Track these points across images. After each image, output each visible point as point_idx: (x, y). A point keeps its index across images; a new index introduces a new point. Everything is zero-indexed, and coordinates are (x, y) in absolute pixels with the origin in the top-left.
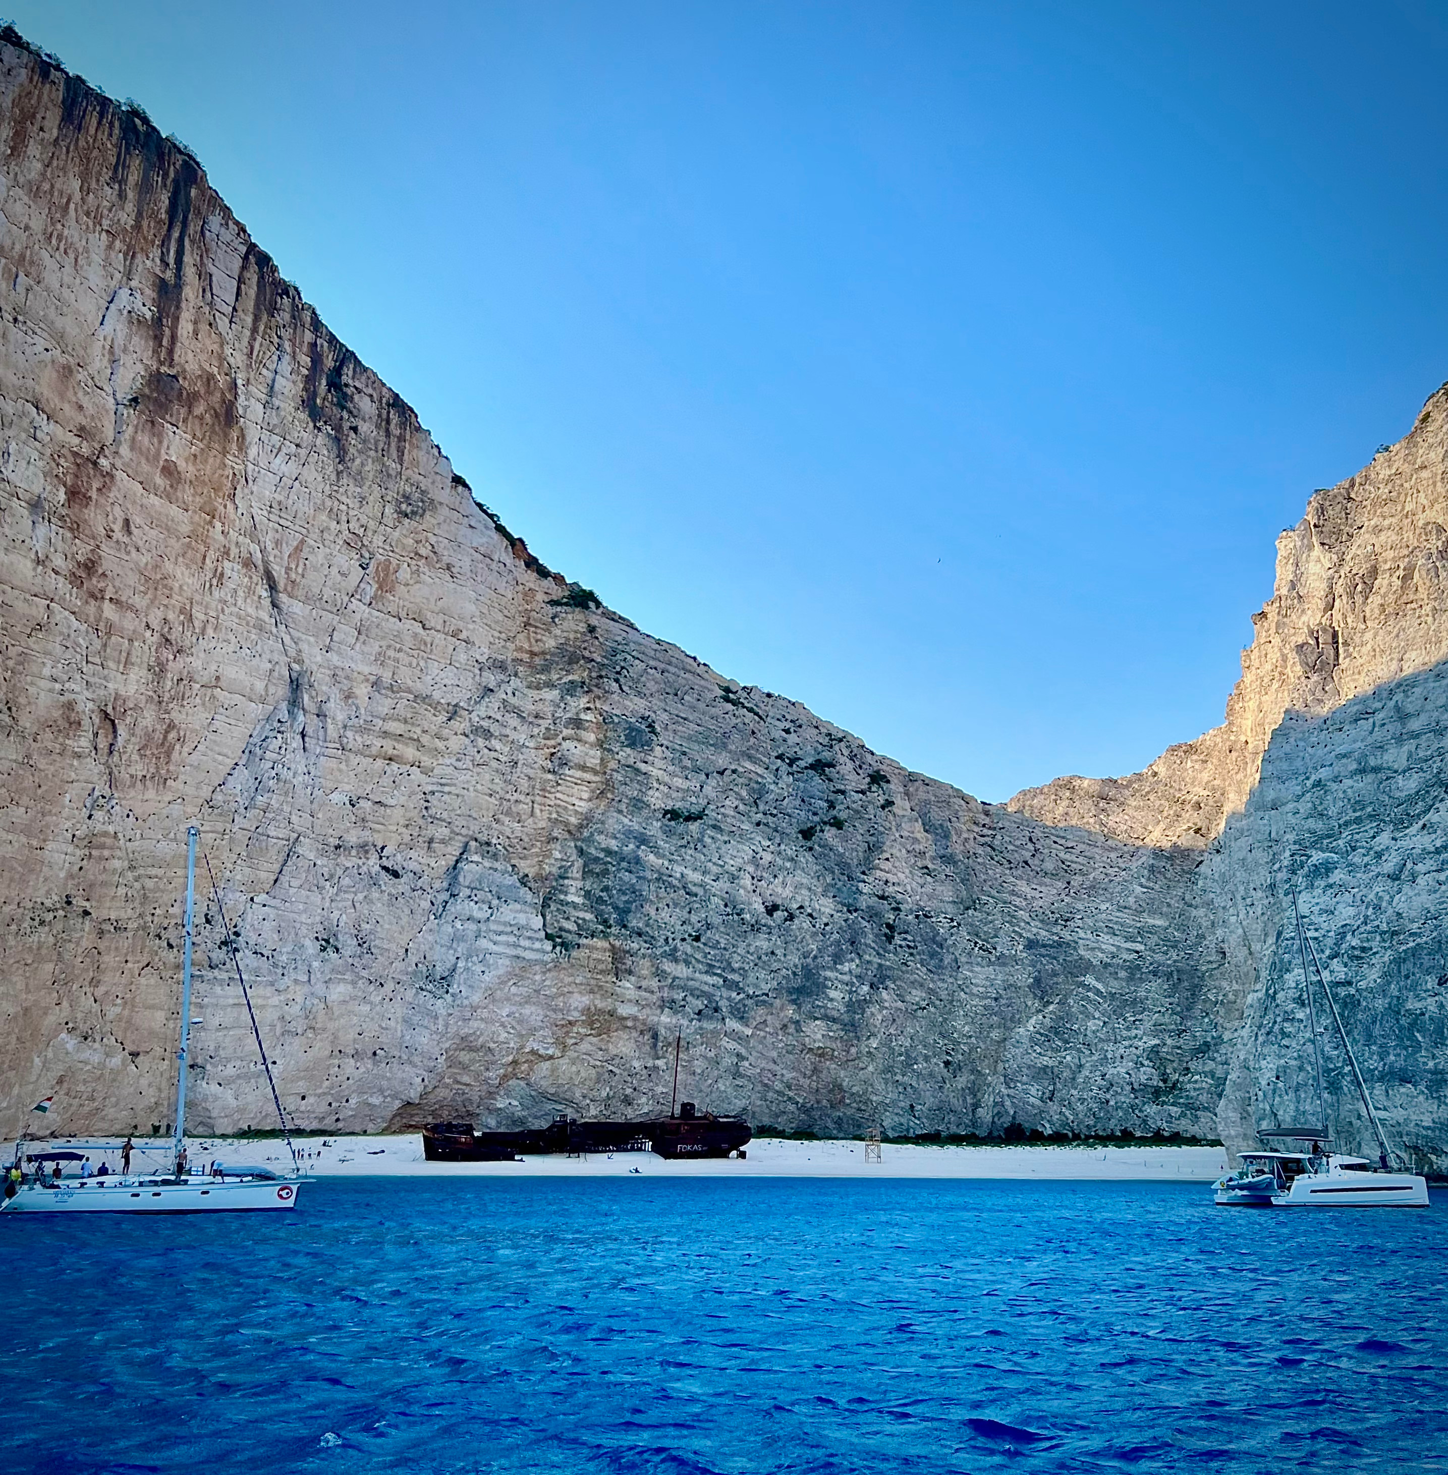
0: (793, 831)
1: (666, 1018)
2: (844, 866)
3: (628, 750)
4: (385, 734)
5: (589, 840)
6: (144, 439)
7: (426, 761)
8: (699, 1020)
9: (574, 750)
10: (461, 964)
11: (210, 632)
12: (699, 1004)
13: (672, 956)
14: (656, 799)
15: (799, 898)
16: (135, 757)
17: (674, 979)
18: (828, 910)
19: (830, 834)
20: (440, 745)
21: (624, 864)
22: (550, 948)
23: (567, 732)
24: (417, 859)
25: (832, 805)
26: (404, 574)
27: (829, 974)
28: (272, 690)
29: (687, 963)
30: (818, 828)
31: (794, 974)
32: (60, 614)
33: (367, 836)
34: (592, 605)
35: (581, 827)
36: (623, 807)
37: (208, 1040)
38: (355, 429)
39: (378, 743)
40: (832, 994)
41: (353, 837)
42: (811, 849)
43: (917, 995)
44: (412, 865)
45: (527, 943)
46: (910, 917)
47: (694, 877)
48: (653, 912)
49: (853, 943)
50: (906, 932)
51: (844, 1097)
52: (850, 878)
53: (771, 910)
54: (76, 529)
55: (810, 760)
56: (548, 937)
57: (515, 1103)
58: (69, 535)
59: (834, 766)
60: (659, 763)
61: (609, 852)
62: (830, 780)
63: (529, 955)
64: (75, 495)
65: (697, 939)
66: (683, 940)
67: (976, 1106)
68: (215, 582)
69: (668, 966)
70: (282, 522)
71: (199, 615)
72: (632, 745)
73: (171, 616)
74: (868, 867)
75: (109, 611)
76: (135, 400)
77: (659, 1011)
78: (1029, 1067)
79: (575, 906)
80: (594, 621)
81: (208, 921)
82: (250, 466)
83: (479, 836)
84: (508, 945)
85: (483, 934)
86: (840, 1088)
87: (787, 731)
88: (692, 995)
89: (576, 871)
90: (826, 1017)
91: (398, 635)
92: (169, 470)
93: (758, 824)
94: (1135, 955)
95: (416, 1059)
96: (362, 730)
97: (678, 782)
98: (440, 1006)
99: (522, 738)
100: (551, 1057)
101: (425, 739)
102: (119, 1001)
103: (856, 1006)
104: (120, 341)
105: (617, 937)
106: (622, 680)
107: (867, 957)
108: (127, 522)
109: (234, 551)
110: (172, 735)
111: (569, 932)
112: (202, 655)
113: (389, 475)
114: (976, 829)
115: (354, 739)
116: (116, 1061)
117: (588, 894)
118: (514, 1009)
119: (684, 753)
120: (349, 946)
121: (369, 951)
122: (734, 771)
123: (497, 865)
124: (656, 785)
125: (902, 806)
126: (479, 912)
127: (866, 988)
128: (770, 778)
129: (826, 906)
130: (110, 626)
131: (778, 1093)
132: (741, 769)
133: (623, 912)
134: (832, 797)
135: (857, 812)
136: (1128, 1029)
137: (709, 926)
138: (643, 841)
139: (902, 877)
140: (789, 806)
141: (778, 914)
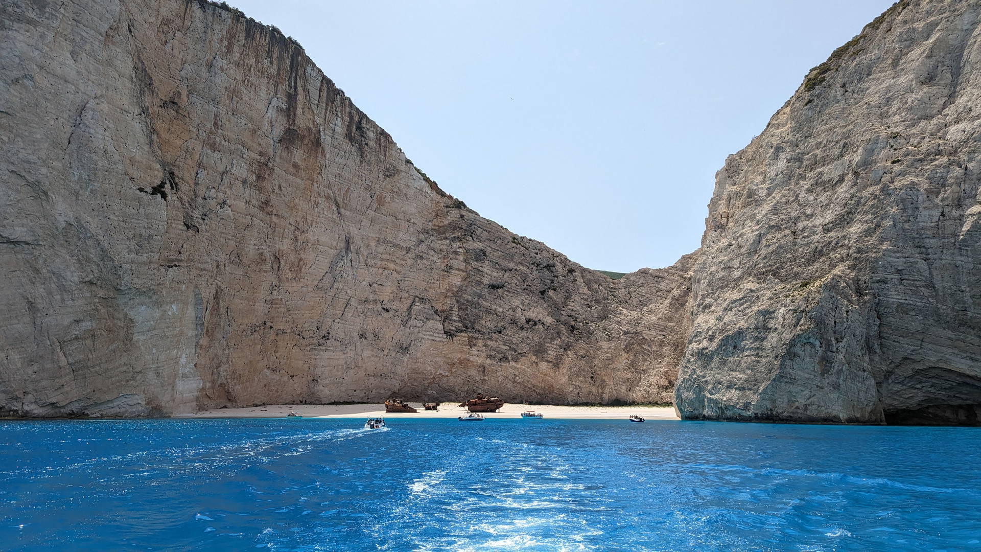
0: (537, 292)
1: (488, 361)
2: (555, 304)
3: (475, 263)
4: (382, 260)
5: (461, 296)
6: (285, 154)
7: (398, 268)
8: (500, 362)
9: (455, 263)
10: (412, 343)
11: (314, 224)
12: (500, 356)
13: (491, 339)
14: (486, 281)
15: (539, 317)
16: (288, 271)
17: (492, 347)
18: (549, 322)
19: (551, 293)
20: (404, 263)
21: (473, 305)
22: (445, 336)
23: (451, 256)
24: (396, 305)
25: (552, 282)
26: (388, 199)
27: (548, 345)
28: (339, 244)
29: (496, 341)
30: (547, 290)
31: (536, 345)
32: (256, 221)
33: (376, 297)
34: (462, 207)
35: (458, 292)
36: (473, 284)
37: (319, 371)
38: (367, 144)
39: (379, 263)
40: (549, 352)
41: (371, 297)
42: (544, 298)
43: (582, 352)
44: (394, 307)
45: (437, 335)
46: (581, 324)
47: (500, 309)
48: (484, 323)
49: (558, 333)
50: (578, 329)
51: (554, 390)
52: (558, 309)
53: (528, 321)
54: (260, 190)
55: (545, 264)
56: (445, 333)
57: (434, 392)
58: (258, 192)
59: (554, 267)
60: (488, 268)
61: (468, 301)
62: (552, 272)
63: (437, 339)
64: (259, 177)
65: (500, 333)
66: (495, 333)
67: (603, 393)
68: (315, 206)
69: (489, 343)
70: (340, 181)
71: (309, 218)
72: (477, 260)
73: (298, 219)
74: (565, 305)
75: (274, 218)
76: (280, 140)
77: (485, 359)
78: (622, 379)
79: (455, 321)
80: (464, 213)
81: (318, 329)
82: (327, 161)
83: (419, 296)
84: (429, 335)
85: (420, 332)
86: (552, 386)
87: (537, 254)
88: (498, 353)
89: (455, 309)
90: (547, 361)
91: (386, 222)
92: (295, 166)
93: (524, 290)
94: (662, 337)
95: (396, 377)
96: (373, 258)
97: (495, 274)
98: (405, 359)
99: (435, 259)
100: (447, 376)
101: (397, 261)
102: (285, 358)
103: (558, 357)
104: (274, 119)
105: (470, 332)
106: (473, 236)
107: (563, 339)
108: (280, 186)
109: (322, 194)
110: (301, 263)
111: (452, 330)
112: (312, 233)
113: (381, 161)
114: (609, 289)
115: (371, 262)
116: (286, 378)
117: (460, 317)
118: (432, 359)
119: (497, 263)
120: (370, 337)
121: (378, 339)
122: (516, 270)
123: (426, 306)
124: (486, 275)
125: (580, 280)
126: (419, 324)
127: (562, 350)
128: (529, 272)
129: (549, 320)
130: (275, 224)
131: (529, 388)
132: (518, 269)
133: (473, 323)
134: (553, 278)
135: (562, 284)
136: (658, 364)
137: (505, 328)
138: (480, 296)
139: (578, 308)
140: (536, 282)
141: (531, 323)
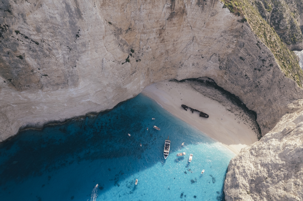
0: (254, 68)
5: (229, 57)
6: (170, 22)
9: (231, 46)
10: (208, 67)
11: (181, 37)
13: (232, 75)
14: (240, 55)
16: (171, 52)
17: (231, 77)
19: (258, 71)
22: (219, 69)
23: (231, 43)
25: (261, 67)
26: (211, 23)
27: (246, 87)
28: (190, 39)
29: (233, 77)
30: (257, 69)
33: (200, 54)
34: (245, 21)
35: (229, 55)
36: (235, 54)
38: (206, 4)
39: (203, 44)
40: (245, 89)
44: (206, 56)
45: (216, 67)
46: (260, 86)
47: (239, 67)
48: (232, 69)
49: (251, 85)
50: (258, 88)
52: (256, 78)
53: (246, 75)
54: (161, 37)
55: (263, 59)
56: (219, 67)
59: (266, 61)
60: (243, 51)
61: (231, 60)
62: (263, 63)
65: (235, 75)
68: (182, 31)
72: (240, 47)
74: (259, 77)
75: (166, 42)
76: (168, 19)
79: (224, 64)
80: (244, 25)
81: (180, 63)
82: (188, 15)
83: (215, 53)
88: (232, 80)
89: (226, 60)
90: (243, 91)
92: (174, 24)
93: (250, 65)
97: (244, 54)
98: (205, 71)
99: (225, 43)
103: (247, 92)
104: (166, 12)
105: (227, 70)
106: (243, 37)
107: (252, 88)
108: (168, 33)
109: (185, 26)
110: (176, 49)
112: (180, 40)
113: (211, 10)
115: (201, 43)
117: (226, 63)
119: (246, 50)
120: (195, 65)
121: (198, 65)
122: (252, 56)
124: (240, 53)
127: (249, 91)
128: (256, 59)
133: (229, 67)
134: (262, 66)
135: (264, 70)
138: (235, 60)
139: (264, 80)
140: (256, 64)
141: (246, 77)
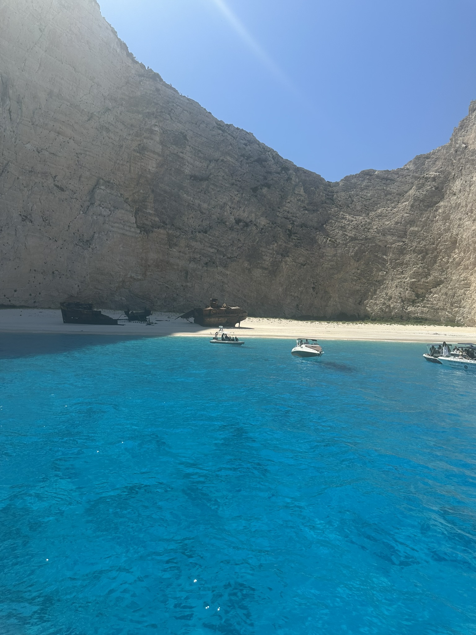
0: (248, 189)
1: (192, 265)
3: (174, 147)
5: (157, 186)
8: (207, 267)
9: (149, 143)
12: (206, 260)
13: (194, 239)
14: (187, 170)
18: (263, 223)
19: (265, 190)
20: (84, 131)
22: (139, 232)
24: (73, 184)
25: (265, 178)
30: (259, 187)
31: (248, 249)
33: (46, 169)
34: (158, 80)
35: (153, 179)
36: (172, 172)
40: (265, 258)
41: (39, 168)
42: (256, 196)
43: (301, 260)
44: (71, 186)
45: (128, 228)
46: (299, 228)
47: (204, 206)
48: (186, 220)
49: (274, 237)
51: (268, 301)
53: (238, 221)
55: (256, 158)
56: (138, 227)
57: (124, 299)
60: (188, 154)
61: (166, 192)
62: (265, 167)
65: (206, 232)
66: (199, 232)
67: (326, 306)
69: (193, 244)
72: (176, 144)
74: (280, 205)
77: (188, 262)
78: (350, 291)
79: (150, 214)
80: (160, 87)
84: (119, 228)
85: (106, 222)
86: (267, 297)
87: (246, 145)
89: (150, 200)
90: (262, 268)
94: (402, 243)
95: (75, 277)
96: (43, 116)
97: (197, 163)
98: (86, 253)
99: (125, 134)
100: (140, 280)
103: (275, 263)
111: (147, 225)
117: (156, 210)
118: (122, 257)
119: (200, 151)
122: (222, 160)
123: (113, 192)
124: (187, 164)
125: (295, 180)
126: (106, 212)
127: (279, 256)
128: (238, 164)
129: (263, 221)
132: (225, 160)
133: (173, 219)
134: (265, 174)
135: (276, 181)
137: (211, 227)
138: (181, 188)
140: (247, 177)
141: (241, 224)
